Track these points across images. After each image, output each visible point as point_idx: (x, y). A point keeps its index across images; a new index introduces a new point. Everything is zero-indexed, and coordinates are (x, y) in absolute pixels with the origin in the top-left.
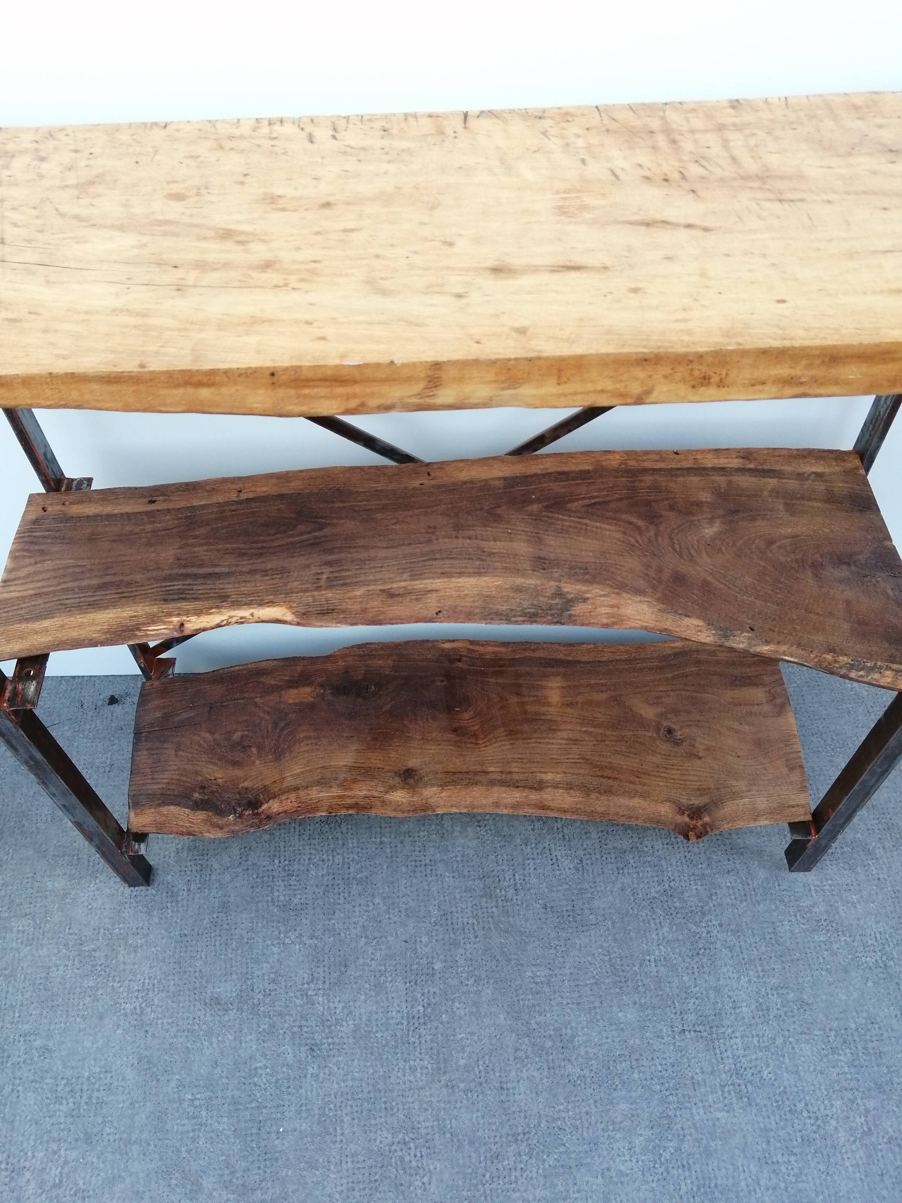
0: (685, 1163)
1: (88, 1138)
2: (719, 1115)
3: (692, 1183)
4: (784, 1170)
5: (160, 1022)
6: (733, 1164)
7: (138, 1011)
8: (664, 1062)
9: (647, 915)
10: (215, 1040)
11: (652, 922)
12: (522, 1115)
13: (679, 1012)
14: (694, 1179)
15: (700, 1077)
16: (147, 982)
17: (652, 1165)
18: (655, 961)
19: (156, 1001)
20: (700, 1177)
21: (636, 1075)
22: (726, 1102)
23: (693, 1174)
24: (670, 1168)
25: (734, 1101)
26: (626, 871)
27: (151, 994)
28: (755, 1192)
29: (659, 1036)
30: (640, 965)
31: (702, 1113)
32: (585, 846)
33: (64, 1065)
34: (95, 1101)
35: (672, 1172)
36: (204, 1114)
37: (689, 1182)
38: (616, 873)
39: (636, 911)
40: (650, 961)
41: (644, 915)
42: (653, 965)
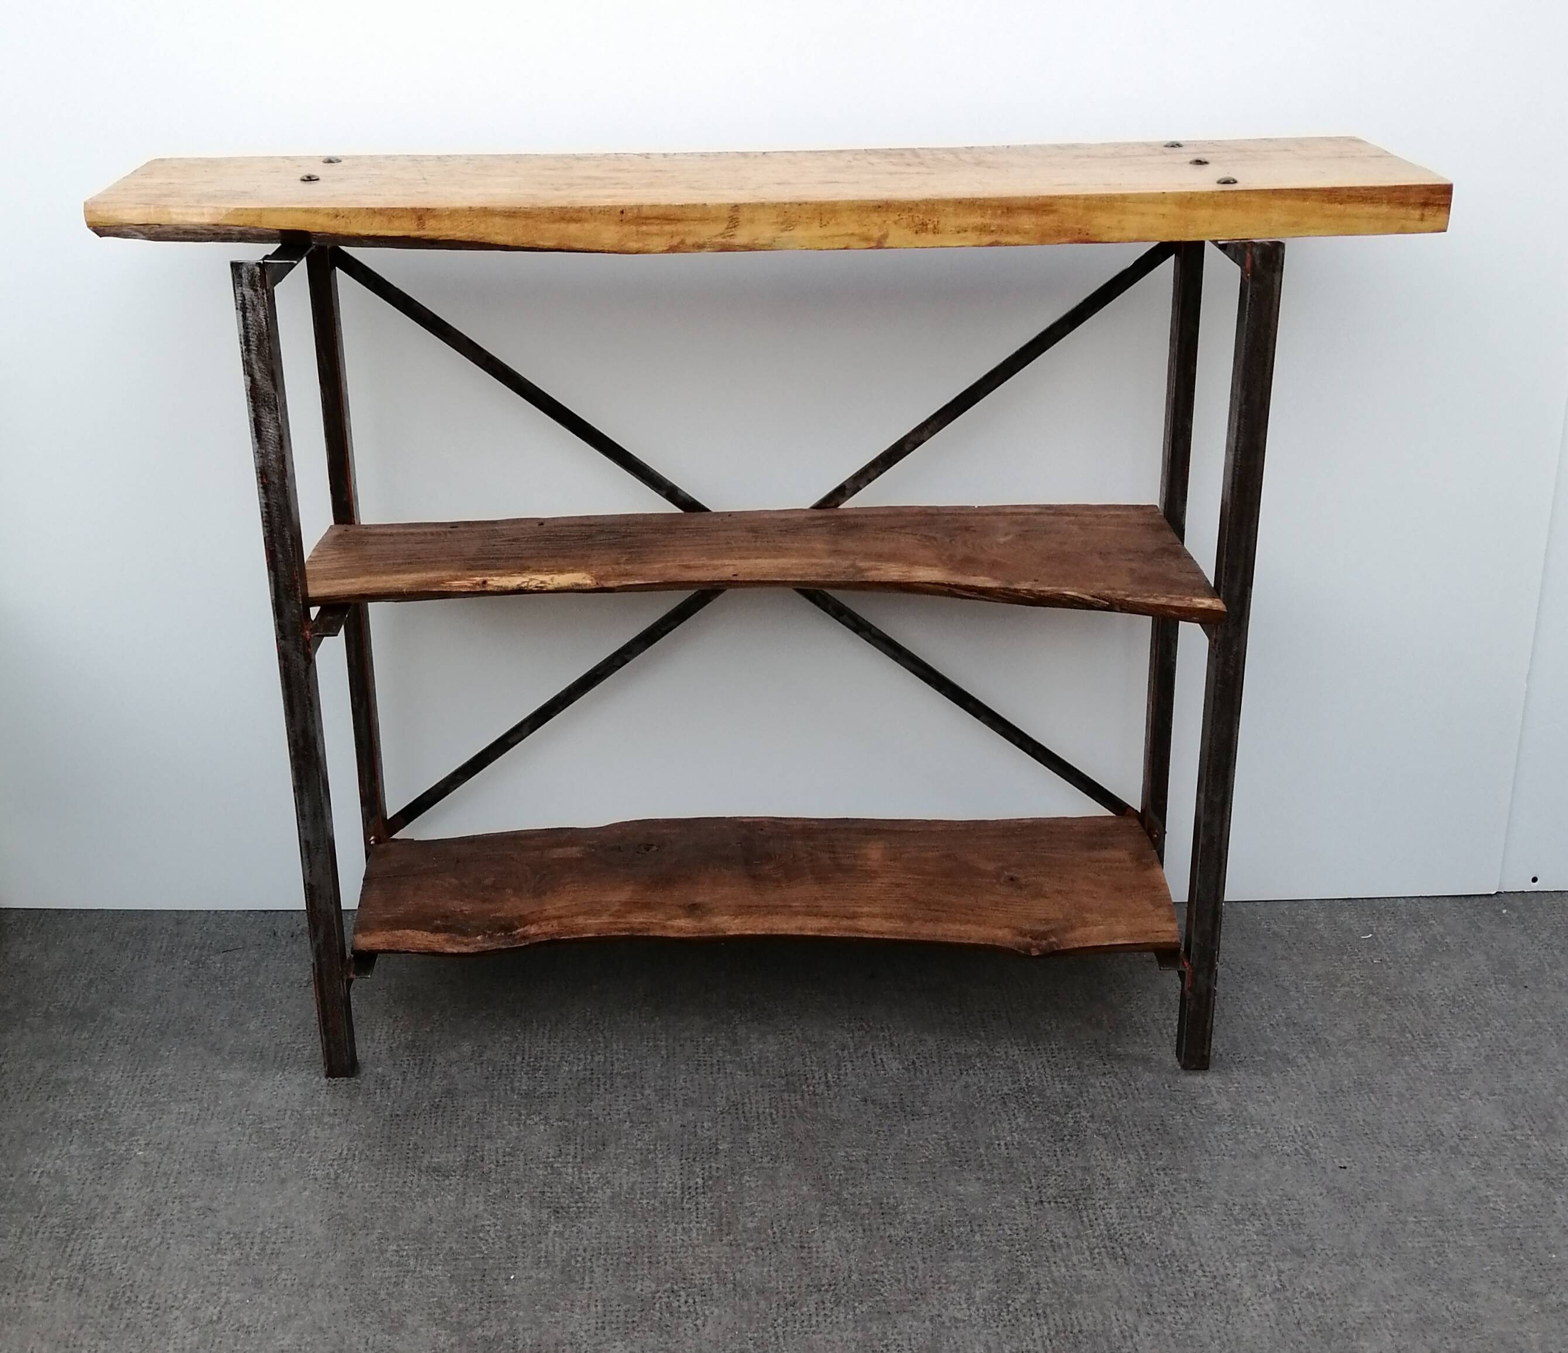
0: (1040, 1311)
1: (258, 1282)
2: (1085, 1272)
3: (1049, 1329)
4: (1169, 1318)
5: (359, 1185)
6: (1103, 1314)
7: (332, 1176)
8: (1015, 1227)
9: (996, 1108)
10: (430, 1200)
11: (1003, 1114)
12: (828, 1270)
13: (1035, 1187)
14: (1052, 1325)
15: (1062, 1240)
16: (345, 1152)
17: (996, 1313)
18: (1006, 1144)
19: (356, 1168)
20: (1060, 1323)
21: (978, 1238)
22: (1096, 1261)
23: (1051, 1321)
24: (1021, 1316)
25: (1106, 1261)
26: (971, 1072)
27: (349, 1162)
28: (1132, 1337)
29: (1009, 1206)
30: (987, 1148)
31: (1063, 1270)
32: (919, 1051)
33: (231, 1222)
34: (269, 1252)
35: (1023, 1319)
36: (412, 1262)
37: (1045, 1328)
38: (958, 1073)
39: (982, 1105)
40: (999, 1145)
41: (993, 1107)
42: (1003, 1148)
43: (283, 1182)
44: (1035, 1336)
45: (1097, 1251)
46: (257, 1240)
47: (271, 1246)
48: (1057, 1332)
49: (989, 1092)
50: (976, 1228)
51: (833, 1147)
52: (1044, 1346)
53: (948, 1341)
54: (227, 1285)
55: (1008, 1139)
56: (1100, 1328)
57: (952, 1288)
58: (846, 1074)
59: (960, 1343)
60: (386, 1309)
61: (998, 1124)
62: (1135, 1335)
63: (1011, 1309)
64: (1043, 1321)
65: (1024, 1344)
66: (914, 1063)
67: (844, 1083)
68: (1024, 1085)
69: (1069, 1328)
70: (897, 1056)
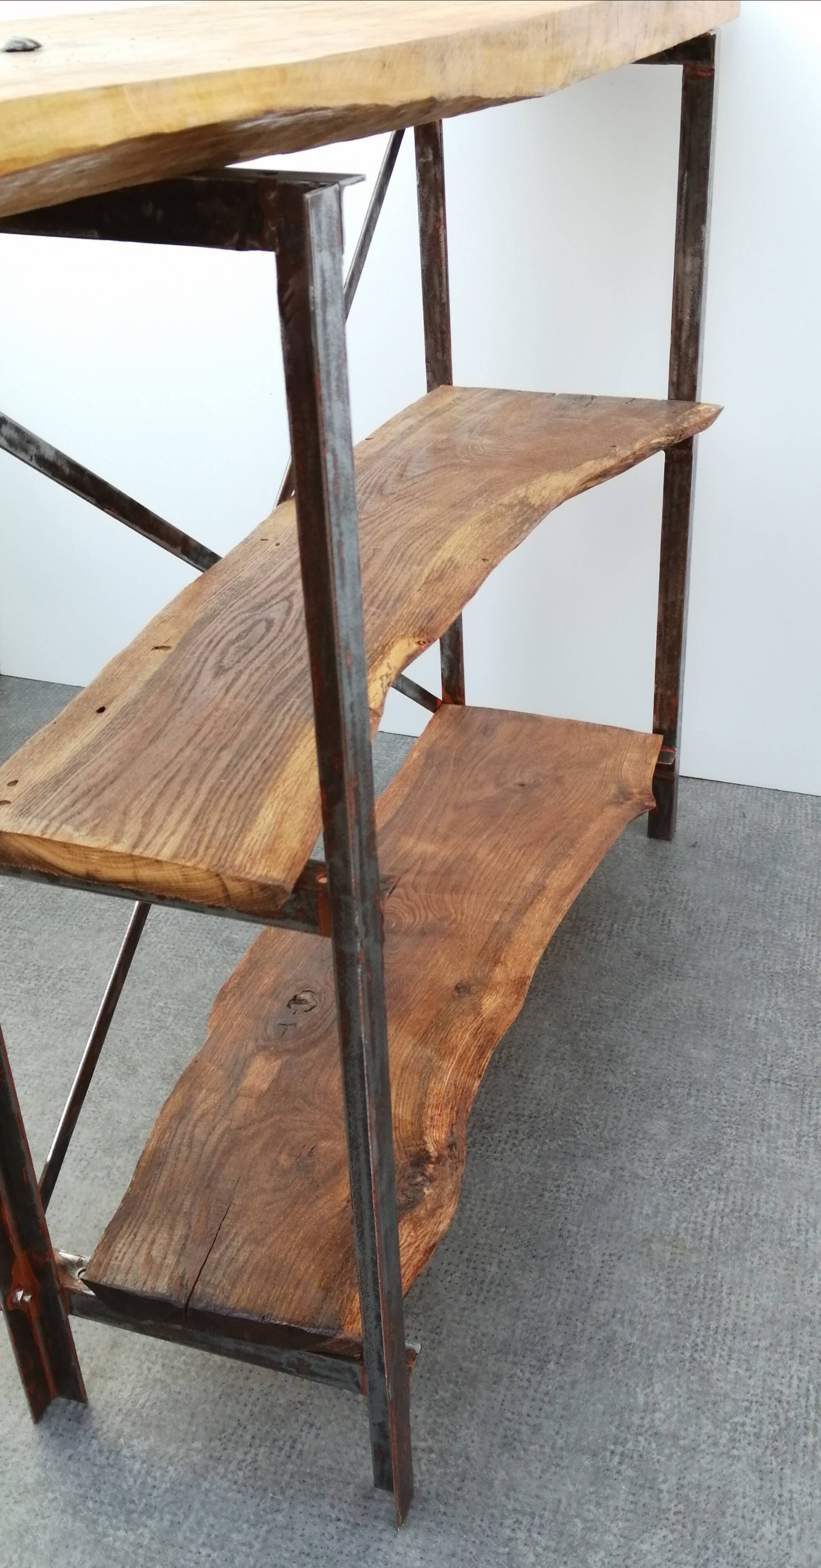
0: (724, 1186)
3: (725, 1205)
5: (159, 946)
6: (787, 1202)
8: (732, 1099)
9: (762, 984)
10: (212, 970)
11: (765, 991)
12: (535, 1102)
13: (769, 1064)
14: (730, 1202)
15: (774, 1121)
16: (162, 915)
17: (679, 1178)
18: (757, 1019)
19: (164, 930)
20: (739, 1202)
21: (691, 1102)
22: (801, 1149)
23: (731, 1199)
24: (702, 1187)
25: (811, 1150)
26: (751, 947)
27: (161, 925)
28: (807, 1231)
29: (735, 1077)
30: (737, 1019)
31: (764, 1150)
32: (708, 918)
33: (42, 956)
34: (58, 987)
35: (703, 1190)
36: (170, 1019)
37: (722, 1203)
38: (738, 945)
39: (749, 978)
40: (749, 1018)
41: (759, 983)
42: (753, 1022)
43: (100, 930)
44: (708, 1209)
45: (805, 1139)
46: (54, 976)
47: (63, 982)
48: (732, 1211)
49: (761, 968)
50: (694, 1092)
51: (590, 990)
52: (713, 1222)
53: (620, 1195)
54: (11, 1009)
55: (761, 1014)
56: (777, 1216)
57: (646, 1144)
58: (631, 927)
59: (631, 1199)
60: (128, 1056)
61: (757, 999)
62: (811, 1230)
63: (695, 1177)
64: (722, 1196)
65: (695, 1214)
66: (699, 929)
67: (626, 935)
68: (798, 967)
69: (746, 1209)
70: (687, 920)
